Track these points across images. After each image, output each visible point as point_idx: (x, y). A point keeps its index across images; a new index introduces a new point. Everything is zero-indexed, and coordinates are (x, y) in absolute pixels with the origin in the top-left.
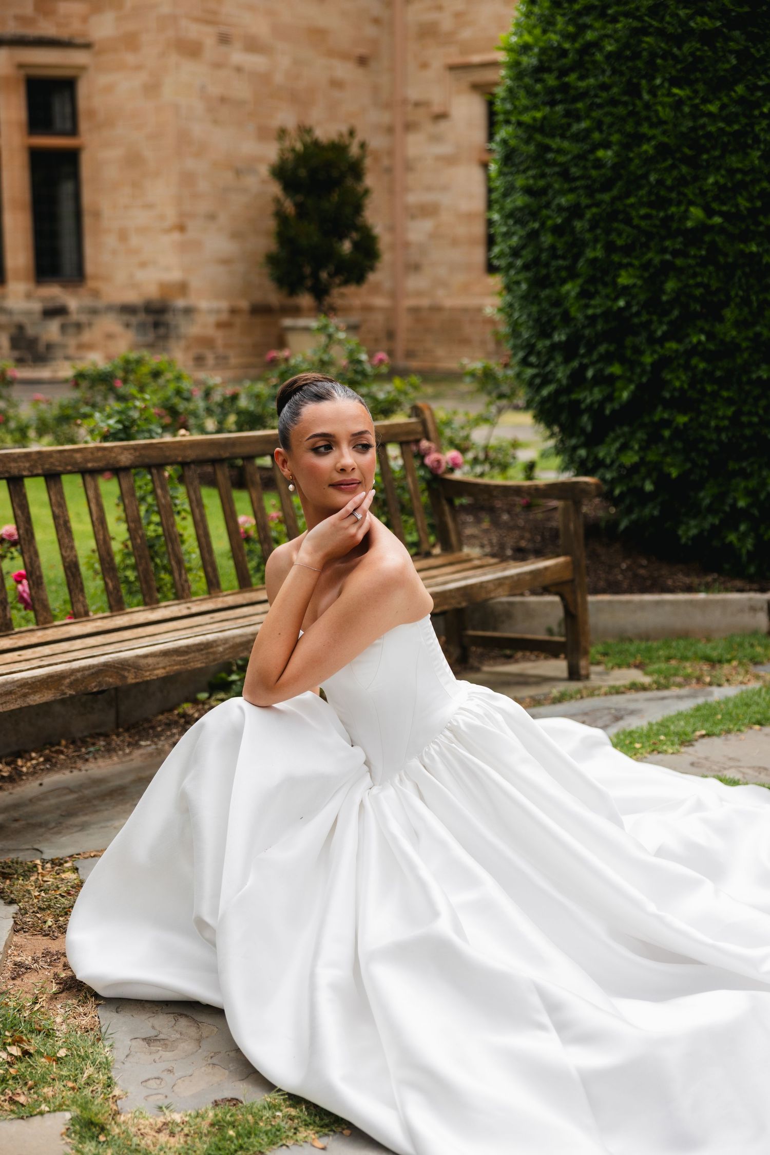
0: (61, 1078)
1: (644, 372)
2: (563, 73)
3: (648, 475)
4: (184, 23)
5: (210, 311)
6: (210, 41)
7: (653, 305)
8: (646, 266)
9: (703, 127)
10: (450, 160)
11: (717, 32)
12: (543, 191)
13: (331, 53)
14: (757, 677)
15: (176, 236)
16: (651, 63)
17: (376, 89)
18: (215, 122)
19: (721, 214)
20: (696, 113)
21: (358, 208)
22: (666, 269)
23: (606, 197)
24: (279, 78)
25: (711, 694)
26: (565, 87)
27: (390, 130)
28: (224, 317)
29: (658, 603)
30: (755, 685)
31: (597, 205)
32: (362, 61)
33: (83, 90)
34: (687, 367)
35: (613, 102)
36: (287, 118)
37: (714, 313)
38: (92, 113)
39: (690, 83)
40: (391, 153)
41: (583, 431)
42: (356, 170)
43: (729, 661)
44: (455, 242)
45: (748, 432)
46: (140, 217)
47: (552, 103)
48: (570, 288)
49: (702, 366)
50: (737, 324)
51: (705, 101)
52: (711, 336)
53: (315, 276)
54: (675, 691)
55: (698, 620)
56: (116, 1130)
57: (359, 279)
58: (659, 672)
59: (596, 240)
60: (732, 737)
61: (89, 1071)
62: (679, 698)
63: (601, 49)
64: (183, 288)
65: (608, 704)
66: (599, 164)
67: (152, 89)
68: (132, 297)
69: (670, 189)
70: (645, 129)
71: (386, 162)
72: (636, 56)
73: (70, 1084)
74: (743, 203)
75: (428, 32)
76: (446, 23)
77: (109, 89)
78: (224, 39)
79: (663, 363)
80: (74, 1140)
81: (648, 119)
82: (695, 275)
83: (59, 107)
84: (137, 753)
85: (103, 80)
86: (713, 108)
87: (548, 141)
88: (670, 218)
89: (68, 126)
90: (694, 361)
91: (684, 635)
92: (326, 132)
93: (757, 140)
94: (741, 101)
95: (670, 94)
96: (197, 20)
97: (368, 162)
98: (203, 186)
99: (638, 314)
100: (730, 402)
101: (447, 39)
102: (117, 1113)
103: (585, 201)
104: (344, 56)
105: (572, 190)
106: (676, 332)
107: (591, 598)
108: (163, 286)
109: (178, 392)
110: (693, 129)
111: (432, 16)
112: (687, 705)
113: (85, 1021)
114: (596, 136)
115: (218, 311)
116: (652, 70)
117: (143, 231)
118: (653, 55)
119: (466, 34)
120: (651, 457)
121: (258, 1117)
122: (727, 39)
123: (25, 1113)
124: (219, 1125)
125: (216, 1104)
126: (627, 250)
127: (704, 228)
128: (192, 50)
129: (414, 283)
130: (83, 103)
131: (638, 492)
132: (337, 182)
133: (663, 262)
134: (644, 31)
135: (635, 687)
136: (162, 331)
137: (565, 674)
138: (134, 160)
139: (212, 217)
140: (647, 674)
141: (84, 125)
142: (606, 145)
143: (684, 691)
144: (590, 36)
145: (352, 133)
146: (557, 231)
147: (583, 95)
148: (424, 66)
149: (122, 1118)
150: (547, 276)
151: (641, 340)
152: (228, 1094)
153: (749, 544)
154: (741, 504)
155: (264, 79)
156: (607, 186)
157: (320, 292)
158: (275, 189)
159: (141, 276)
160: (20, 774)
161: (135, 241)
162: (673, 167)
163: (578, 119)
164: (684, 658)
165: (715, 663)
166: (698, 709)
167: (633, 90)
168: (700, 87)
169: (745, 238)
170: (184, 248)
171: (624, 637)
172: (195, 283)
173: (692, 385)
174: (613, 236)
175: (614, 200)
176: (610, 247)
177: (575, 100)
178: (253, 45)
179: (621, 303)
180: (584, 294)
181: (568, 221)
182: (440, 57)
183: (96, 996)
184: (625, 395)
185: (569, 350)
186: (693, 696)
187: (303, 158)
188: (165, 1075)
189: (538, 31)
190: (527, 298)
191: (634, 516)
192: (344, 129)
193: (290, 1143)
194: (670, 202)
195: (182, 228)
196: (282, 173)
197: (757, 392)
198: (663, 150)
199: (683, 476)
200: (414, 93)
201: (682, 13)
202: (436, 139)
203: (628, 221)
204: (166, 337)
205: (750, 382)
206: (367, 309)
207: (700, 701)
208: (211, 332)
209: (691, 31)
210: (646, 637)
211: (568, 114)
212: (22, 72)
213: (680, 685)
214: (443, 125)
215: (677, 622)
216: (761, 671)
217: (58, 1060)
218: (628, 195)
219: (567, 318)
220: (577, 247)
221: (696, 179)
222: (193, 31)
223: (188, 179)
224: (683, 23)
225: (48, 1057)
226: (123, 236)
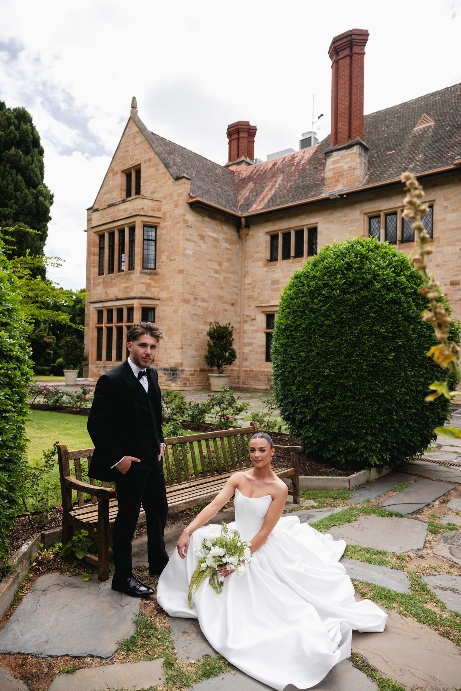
0: (160, 645)
1: (313, 411)
2: (291, 331)
3: (315, 439)
4: (185, 294)
5: (188, 371)
6: (192, 299)
7: (316, 394)
8: (314, 384)
9: (329, 349)
10: (256, 331)
11: (332, 325)
12: (286, 361)
13: (224, 302)
14: (347, 505)
15: (180, 350)
16: (314, 331)
17: (236, 312)
18: (192, 320)
19: (334, 372)
20: (326, 345)
21: (231, 344)
22: (319, 384)
23: (303, 365)
24: (210, 309)
25: (334, 510)
26: (292, 335)
27: (240, 322)
28: (192, 372)
29: (318, 479)
30: (346, 508)
31: (301, 367)
32: (233, 304)
33: (157, 311)
34: (325, 411)
35: (304, 340)
36: (212, 319)
37: (332, 397)
38: (159, 317)
39: (325, 337)
40: (240, 328)
41: (296, 425)
42: (230, 334)
43: (339, 498)
44: (257, 353)
45: (342, 430)
46: (171, 345)
47: (288, 338)
48: (294, 388)
49: (329, 411)
50: (338, 400)
51: (329, 342)
52: (331, 403)
53: (218, 362)
54: (323, 509)
55: (330, 484)
56: (176, 666)
57: (231, 364)
58: (319, 501)
59: (300, 376)
60: (340, 526)
61: (167, 643)
62: (325, 511)
63: (301, 326)
64: (181, 364)
65: (305, 513)
66: (301, 356)
67: (176, 311)
68: (167, 366)
69: (320, 364)
70: (313, 348)
71: (238, 331)
72: (310, 329)
73: (162, 648)
74: (339, 369)
75: (251, 298)
76: (256, 296)
77: (164, 311)
78: (196, 299)
79: (318, 409)
80: (165, 669)
81: (314, 345)
82: (327, 387)
83: (150, 315)
84: (174, 526)
85: (163, 308)
86: (331, 344)
87: (287, 348)
88: (320, 371)
89: (152, 320)
90: (327, 410)
91: (325, 489)
92: (222, 323)
93: (343, 353)
94: (338, 343)
95: (319, 340)
96: (189, 294)
97: (234, 332)
98: (188, 337)
99: (311, 396)
100: (337, 421)
101: (256, 299)
102: (176, 659)
103: (297, 365)
104: (228, 303)
105: (294, 362)
106: (322, 401)
107: (300, 477)
108: (175, 363)
109: (182, 403)
110: (326, 349)
111: (252, 293)
112: (327, 514)
113: (165, 625)
114: (300, 349)
115: (191, 371)
116: (315, 333)
117: (171, 348)
118: (315, 329)
119: (261, 298)
120: (315, 434)
121: (215, 662)
122: (334, 327)
123: (152, 659)
124: (205, 665)
125: (203, 656)
126: (309, 379)
127: (329, 375)
128: (187, 301)
129: (245, 363)
130: (156, 314)
131: (311, 443)
132: (226, 337)
133: (318, 383)
134: (313, 323)
135: (313, 507)
136: (175, 376)
137: (292, 501)
138: (170, 330)
139: (190, 345)
140: (315, 502)
141: (156, 320)
142: (303, 351)
143: (326, 509)
144: (298, 323)
145: (229, 324)
146: (289, 372)
147: (297, 338)
148: (250, 306)
149: (178, 661)
150: (287, 383)
151: (312, 402)
152: (207, 653)
153: (344, 460)
154: (341, 449)
155: (206, 309)
156: (303, 362)
157: (219, 366)
158: (208, 338)
159: (170, 360)
160: (142, 533)
161: (168, 351)
162: (321, 358)
163: (295, 344)
164: (326, 497)
165: (335, 499)
166: (331, 516)
167: (310, 338)
168: (327, 338)
169: (340, 378)
170: (182, 353)
171: (309, 489)
172: (185, 363)
173: (326, 416)
174: (305, 375)
175: (305, 366)
176: (304, 378)
177: (294, 338)
178: (203, 300)
179: (307, 393)
180: (297, 389)
181: (292, 369)
182: (254, 304)
183: (168, 616)
184: (309, 418)
185: (293, 403)
186: (329, 511)
187: (216, 331)
188: (188, 646)
189: (284, 320)
190: (282, 389)
191: (311, 450)
192: (227, 323)
193: (224, 672)
194: (320, 368)
195: (182, 348)
196: (210, 334)
197: (344, 419)
198: (318, 354)
199: (325, 440)
200: (246, 314)
201: (322, 319)
202: (252, 325)
203: (309, 371)
204: (176, 378)
205: (342, 416)
206: (232, 370)
207: (331, 513)
208: (188, 376)
209: (325, 324)
210: (315, 489)
211: (292, 342)
212: (141, 306)
213: (325, 507)
214: (254, 321)
215: (324, 485)
216: (347, 502)
217: (158, 639)
218: (309, 365)
219: (292, 395)
220: (295, 377)
221: (327, 362)
222: (188, 297)
223: (184, 335)
224: (323, 322)
225: (156, 638)
226: (165, 350)
